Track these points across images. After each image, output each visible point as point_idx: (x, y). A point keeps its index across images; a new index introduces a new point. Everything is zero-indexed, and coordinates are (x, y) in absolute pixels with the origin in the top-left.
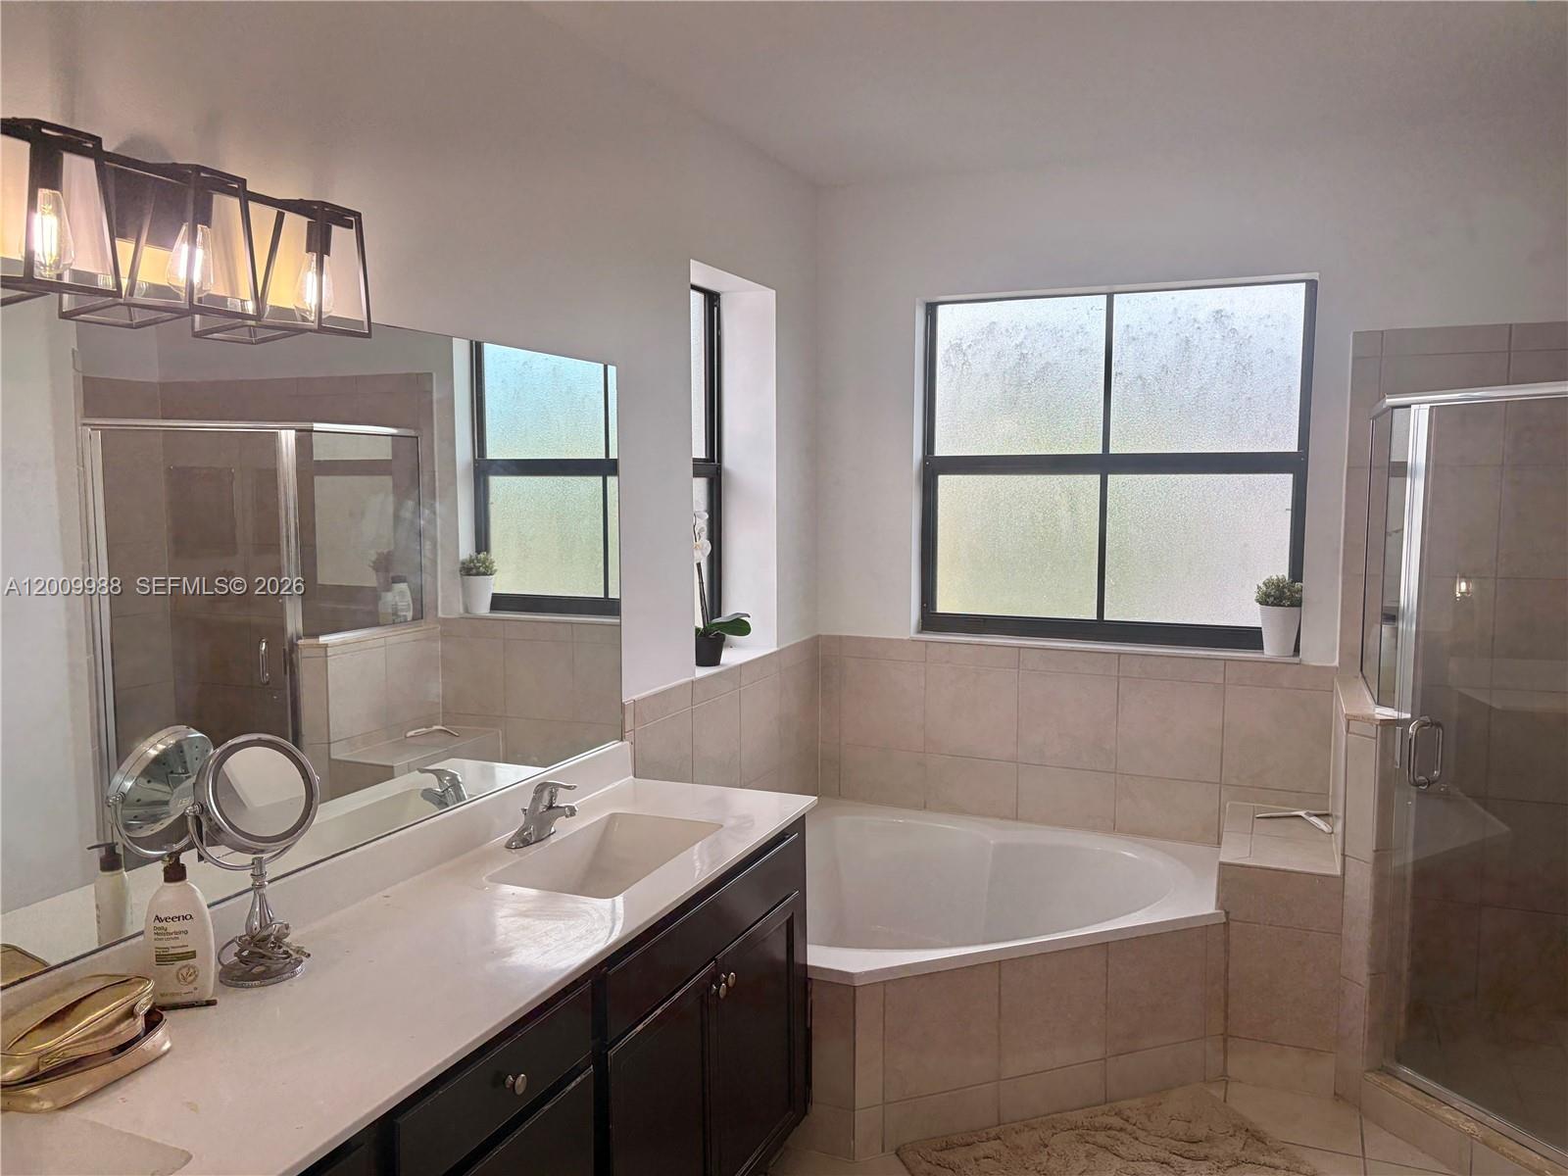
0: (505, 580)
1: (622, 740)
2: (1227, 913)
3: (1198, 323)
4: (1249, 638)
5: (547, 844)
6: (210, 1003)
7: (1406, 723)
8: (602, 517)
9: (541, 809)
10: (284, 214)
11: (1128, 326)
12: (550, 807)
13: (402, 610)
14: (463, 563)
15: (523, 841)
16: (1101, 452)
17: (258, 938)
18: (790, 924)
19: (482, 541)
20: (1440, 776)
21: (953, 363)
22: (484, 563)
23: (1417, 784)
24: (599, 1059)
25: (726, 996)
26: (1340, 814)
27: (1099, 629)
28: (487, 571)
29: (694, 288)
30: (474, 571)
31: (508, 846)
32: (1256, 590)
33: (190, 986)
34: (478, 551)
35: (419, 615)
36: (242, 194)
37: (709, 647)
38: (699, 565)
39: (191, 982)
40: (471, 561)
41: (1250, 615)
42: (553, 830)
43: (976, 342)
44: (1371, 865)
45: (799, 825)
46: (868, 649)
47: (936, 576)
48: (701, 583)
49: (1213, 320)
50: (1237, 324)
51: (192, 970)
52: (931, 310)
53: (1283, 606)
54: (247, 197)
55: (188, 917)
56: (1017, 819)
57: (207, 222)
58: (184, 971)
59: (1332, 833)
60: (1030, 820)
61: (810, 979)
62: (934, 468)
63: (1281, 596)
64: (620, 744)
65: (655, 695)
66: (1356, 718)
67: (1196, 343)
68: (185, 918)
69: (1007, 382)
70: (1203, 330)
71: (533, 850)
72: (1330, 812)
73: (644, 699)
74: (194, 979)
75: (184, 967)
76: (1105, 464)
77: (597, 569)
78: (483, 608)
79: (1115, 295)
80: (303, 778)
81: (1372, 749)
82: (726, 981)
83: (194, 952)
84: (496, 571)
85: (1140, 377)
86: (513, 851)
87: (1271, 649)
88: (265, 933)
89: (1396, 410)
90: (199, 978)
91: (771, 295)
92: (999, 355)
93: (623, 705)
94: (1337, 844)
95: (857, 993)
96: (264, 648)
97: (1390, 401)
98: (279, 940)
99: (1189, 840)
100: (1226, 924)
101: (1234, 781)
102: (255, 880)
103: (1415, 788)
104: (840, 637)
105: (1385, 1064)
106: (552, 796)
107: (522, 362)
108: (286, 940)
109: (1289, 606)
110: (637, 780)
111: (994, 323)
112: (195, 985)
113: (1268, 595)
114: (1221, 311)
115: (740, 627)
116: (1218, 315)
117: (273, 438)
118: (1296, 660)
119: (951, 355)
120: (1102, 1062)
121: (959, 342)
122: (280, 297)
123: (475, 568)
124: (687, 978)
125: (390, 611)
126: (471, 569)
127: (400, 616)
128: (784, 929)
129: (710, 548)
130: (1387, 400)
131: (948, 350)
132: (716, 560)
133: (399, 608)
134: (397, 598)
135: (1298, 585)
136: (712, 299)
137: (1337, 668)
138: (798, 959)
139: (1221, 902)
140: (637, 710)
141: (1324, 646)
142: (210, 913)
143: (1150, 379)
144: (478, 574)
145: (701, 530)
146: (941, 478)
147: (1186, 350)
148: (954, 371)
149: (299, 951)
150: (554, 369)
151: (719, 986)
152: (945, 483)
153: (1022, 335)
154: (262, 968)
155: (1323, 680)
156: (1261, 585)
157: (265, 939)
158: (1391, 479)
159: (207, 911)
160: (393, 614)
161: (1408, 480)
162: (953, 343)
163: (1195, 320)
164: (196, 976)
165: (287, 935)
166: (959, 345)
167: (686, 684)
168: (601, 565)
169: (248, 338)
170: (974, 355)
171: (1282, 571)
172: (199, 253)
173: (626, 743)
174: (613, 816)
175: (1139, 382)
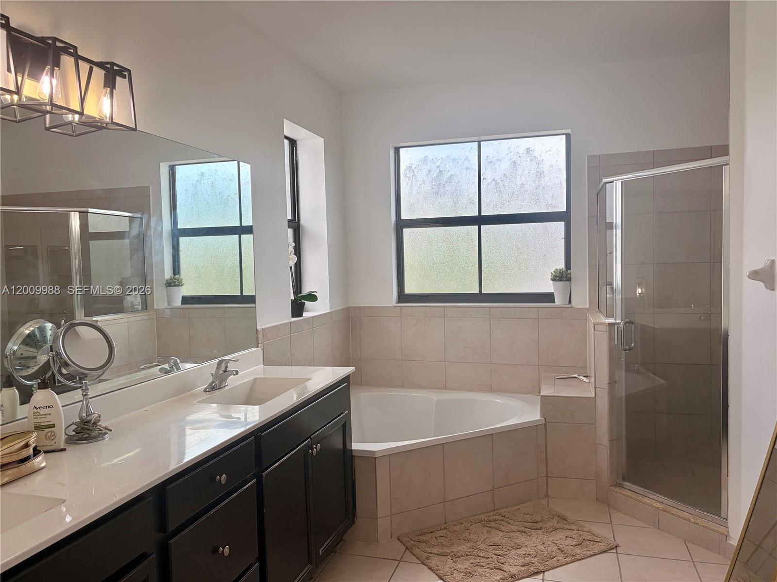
0: (188, 289)
1: (257, 347)
2: (545, 419)
3: (519, 154)
4: (548, 297)
5: (223, 390)
6: (62, 450)
7: (619, 324)
8: (238, 255)
9: (221, 372)
10: (93, 68)
11: (488, 156)
12: (225, 371)
13: (136, 305)
14: (167, 281)
15: (212, 388)
16: (478, 215)
17: (84, 421)
18: (344, 426)
19: (176, 269)
20: (634, 346)
21: (408, 176)
22: (178, 280)
23: (625, 350)
24: (259, 477)
25: (316, 454)
26: (593, 375)
27: (480, 297)
28: (180, 284)
29: (286, 137)
30: (173, 284)
31: (205, 391)
32: (550, 274)
33: (52, 442)
34: (175, 274)
35: (145, 306)
36: (75, 56)
37: (298, 308)
38: (291, 267)
39: (52, 440)
40: (171, 279)
41: (548, 287)
42: (226, 384)
43: (419, 165)
44: (607, 390)
45: (346, 379)
46: (373, 313)
47: (404, 277)
48: (292, 277)
49: (526, 152)
50: (537, 154)
51: (53, 434)
52: (397, 150)
53: (563, 281)
54: (78, 58)
55: (51, 407)
56: (446, 389)
57: (58, 66)
58: (49, 434)
59: (590, 382)
60: (452, 389)
61: (354, 456)
62: (401, 225)
63: (561, 277)
64: (256, 349)
65: (273, 327)
66: (598, 324)
67: (519, 163)
68: (49, 407)
69: (433, 184)
70: (522, 157)
71: (218, 392)
72: (588, 375)
73: (268, 328)
74: (54, 438)
75: (49, 432)
76: (480, 221)
77: (236, 281)
78: (178, 303)
79: (481, 142)
80: (107, 342)
81: (605, 336)
82: (316, 448)
83: (54, 424)
84: (184, 284)
85: (494, 180)
86: (208, 393)
87: (558, 302)
88: (89, 419)
89: (607, 184)
90: (56, 437)
91: (321, 141)
92: (429, 171)
93: (257, 330)
94: (592, 387)
95: (377, 461)
96: (63, 323)
97: (605, 180)
98: (95, 424)
99: (525, 393)
100: (545, 424)
101: (545, 364)
102: (83, 392)
103: (624, 352)
104: (360, 307)
105: (618, 482)
106: (226, 367)
107: (195, 181)
108: (99, 424)
109: (565, 281)
110: (265, 367)
111: (427, 156)
112: (54, 441)
113: (556, 276)
114: (529, 148)
115: (312, 297)
116: (528, 150)
117: (66, 218)
118: (570, 306)
119: (407, 172)
120: (492, 491)
121: (410, 165)
122: (90, 110)
123: (173, 283)
124: (298, 444)
125: (130, 305)
126: (171, 283)
127: (135, 308)
128: (342, 428)
129: (296, 259)
130: (603, 180)
131: (405, 170)
132: (298, 266)
133: (134, 304)
134: (133, 299)
135: (569, 271)
136: (293, 143)
137: (588, 308)
138: (348, 447)
139: (543, 414)
140: (264, 333)
141: (582, 298)
142: (63, 410)
143: (499, 181)
144: (175, 285)
145: (292, 251)
146: (404, 230)
147: (514, 167)
148: (409, 179)
149: (106, 428)
150: (212, 183)
151: (312, 450)
152: (406, 231)
153: (440, 162)
154: (87, 435)
155: (582, 314)
156: (553, 272)
157: (89, 422)
158: (607, 230)
159: (61, 409)
160: (131, 307)
161: (614, 230)
162: (408, 166)
163: (518, 153)
164: (55, 437)
165: (99, 421)
166: (411, 167)
167: (287, 323)
168: (239, 279)
169: (72, 133)
170: (418, 172)
171: (561, 265)
172: (54, 81)
173: (259, 348)
174: (255, 379)
175: (494, 182)
